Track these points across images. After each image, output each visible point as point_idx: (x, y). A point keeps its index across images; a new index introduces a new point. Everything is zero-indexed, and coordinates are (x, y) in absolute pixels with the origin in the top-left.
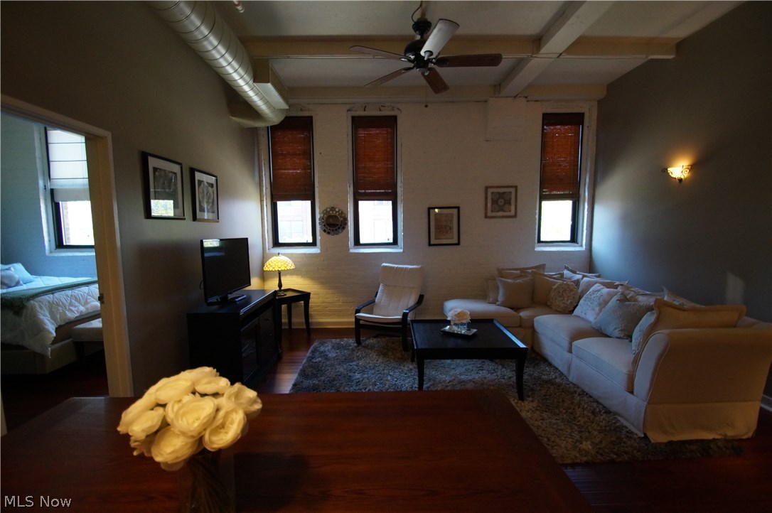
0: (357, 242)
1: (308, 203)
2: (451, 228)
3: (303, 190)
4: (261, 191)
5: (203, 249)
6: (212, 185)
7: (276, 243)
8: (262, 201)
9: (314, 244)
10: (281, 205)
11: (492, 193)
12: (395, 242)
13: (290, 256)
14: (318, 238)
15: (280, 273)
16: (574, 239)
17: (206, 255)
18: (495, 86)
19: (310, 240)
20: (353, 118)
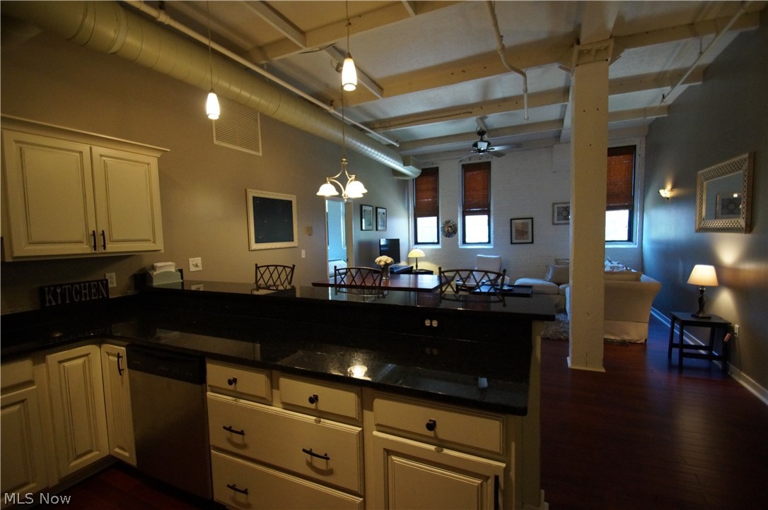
0: (464, 242)
1: (435, 218)
2: (527, 232)
3: (432, 211)
4: (408, 212)
5: (380, 246)
6: (384, 213)
7: (416, 243)
8: (409, 218)
9: (438, 243)
10: (419, 220)
11: (558, 208)
12: (489, 242)
13: (423, 250)
14: (440, 239)
15: (417, 259)
16: (630, 239)
17: (382, 249)
18: (556, 137)
19: (436, 241)
20: (463, 166)
